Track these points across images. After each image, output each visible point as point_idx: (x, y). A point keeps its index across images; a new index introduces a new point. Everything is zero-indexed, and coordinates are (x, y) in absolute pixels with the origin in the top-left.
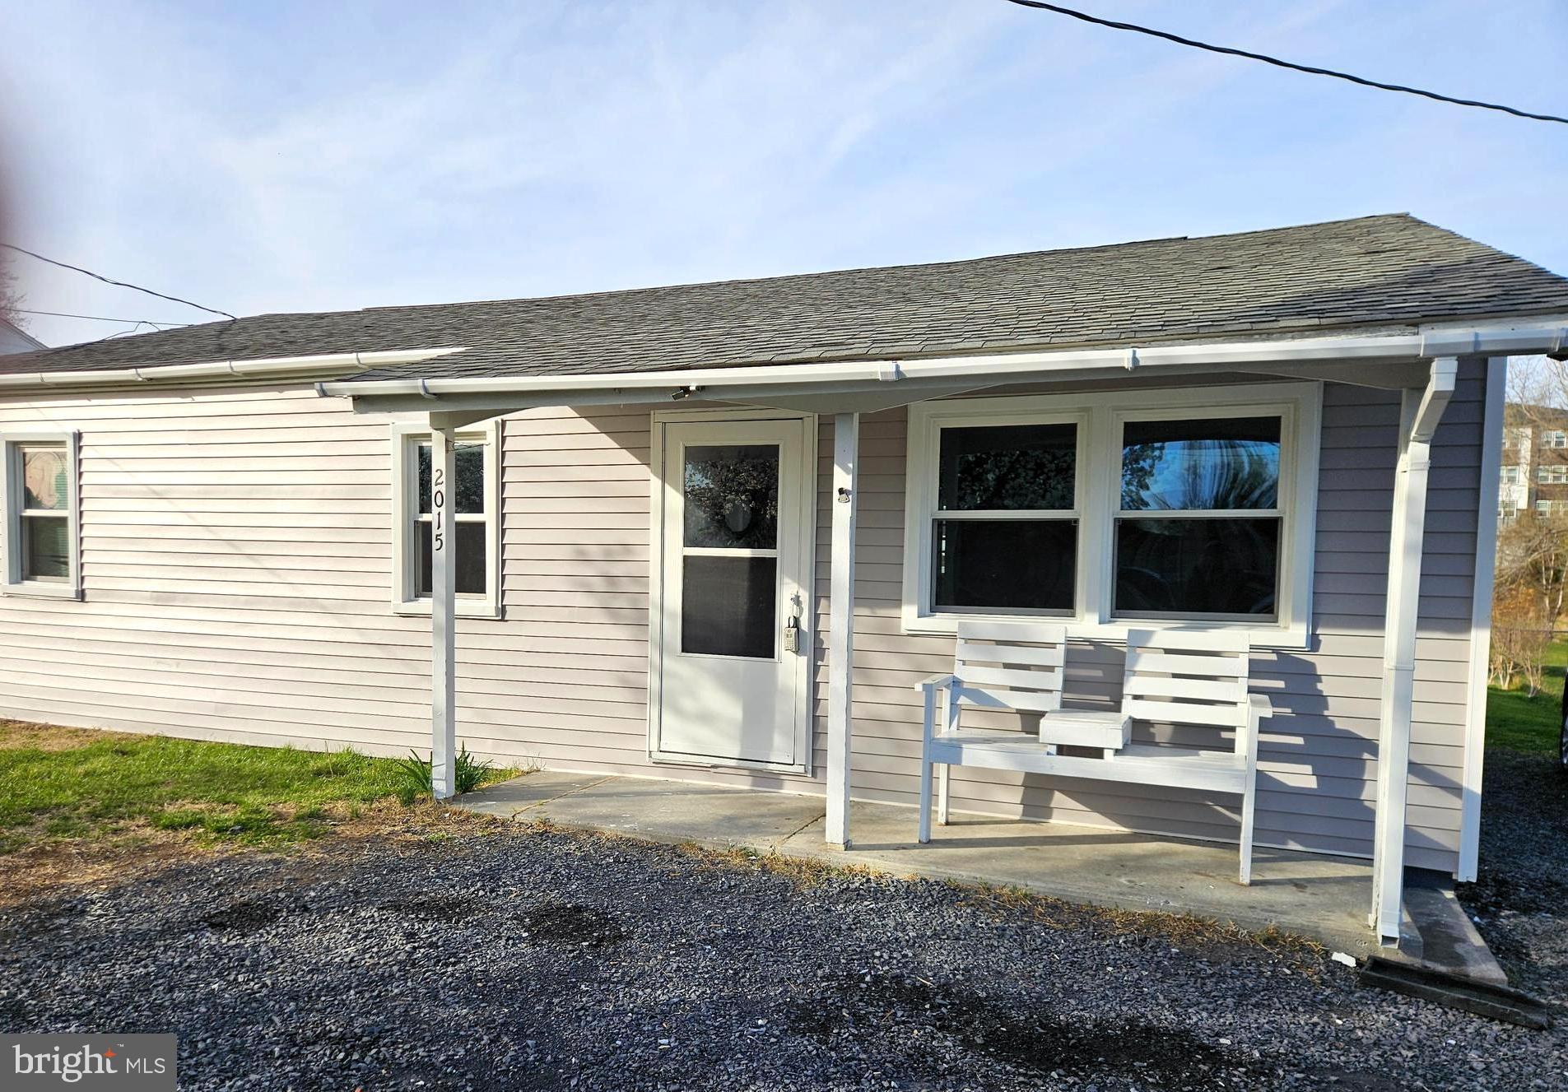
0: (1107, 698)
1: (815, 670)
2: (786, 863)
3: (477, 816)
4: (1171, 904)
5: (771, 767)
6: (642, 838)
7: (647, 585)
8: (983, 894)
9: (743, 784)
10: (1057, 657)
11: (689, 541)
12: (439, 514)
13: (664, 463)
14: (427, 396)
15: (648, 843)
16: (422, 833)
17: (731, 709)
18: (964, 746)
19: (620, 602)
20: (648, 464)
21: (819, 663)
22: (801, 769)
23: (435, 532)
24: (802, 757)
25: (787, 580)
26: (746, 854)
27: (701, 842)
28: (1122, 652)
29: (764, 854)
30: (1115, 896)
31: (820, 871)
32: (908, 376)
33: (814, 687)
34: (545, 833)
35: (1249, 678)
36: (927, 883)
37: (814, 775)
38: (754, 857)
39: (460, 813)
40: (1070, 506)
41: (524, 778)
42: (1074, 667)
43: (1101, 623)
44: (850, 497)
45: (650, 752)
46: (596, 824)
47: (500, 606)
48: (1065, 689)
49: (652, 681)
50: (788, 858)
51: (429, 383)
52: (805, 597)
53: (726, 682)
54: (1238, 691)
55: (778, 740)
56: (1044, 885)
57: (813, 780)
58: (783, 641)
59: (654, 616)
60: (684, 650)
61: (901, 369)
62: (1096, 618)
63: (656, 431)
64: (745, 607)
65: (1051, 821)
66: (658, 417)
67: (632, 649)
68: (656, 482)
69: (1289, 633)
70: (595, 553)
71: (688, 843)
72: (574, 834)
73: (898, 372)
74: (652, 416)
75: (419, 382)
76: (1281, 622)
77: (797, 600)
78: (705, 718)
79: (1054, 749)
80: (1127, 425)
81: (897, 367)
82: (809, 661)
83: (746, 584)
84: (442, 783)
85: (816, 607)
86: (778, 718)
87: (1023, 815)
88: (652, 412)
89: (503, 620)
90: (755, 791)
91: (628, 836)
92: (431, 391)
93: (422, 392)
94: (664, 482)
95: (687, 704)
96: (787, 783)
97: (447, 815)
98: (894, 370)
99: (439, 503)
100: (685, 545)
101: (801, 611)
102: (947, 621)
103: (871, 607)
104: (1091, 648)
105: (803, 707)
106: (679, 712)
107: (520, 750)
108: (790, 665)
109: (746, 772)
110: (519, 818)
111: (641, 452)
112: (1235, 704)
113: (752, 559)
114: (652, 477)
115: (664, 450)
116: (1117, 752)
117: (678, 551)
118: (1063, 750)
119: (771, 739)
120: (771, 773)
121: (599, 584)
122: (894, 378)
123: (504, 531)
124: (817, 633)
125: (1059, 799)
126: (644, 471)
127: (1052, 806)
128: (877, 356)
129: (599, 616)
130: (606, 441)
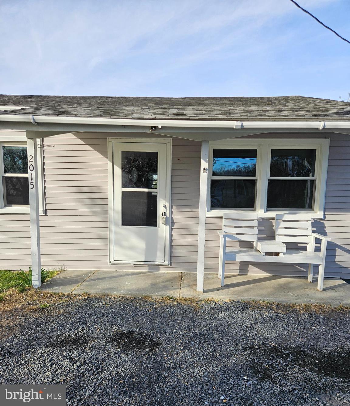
0: (266, 235)
1: (171, 230)
2: (185, 300)
3: (55, 294)
4: (312, 301)
5: (156, 263)
6: (127, 296)
7: (108, 202)
8: (254, 304)
9: (145, 270)
10: (255, 223)
11: (124, 186)
12: (32, 174)
13: (113, 157)
14: (35, 123)
15: (131, 298)
16: (36, 304)
17: (141, 244)
18: (237, 254)
19: (97, 208)
20: (107, 157)
21: (173, 228)
22: (167, 264)
23: (30, 181)
24: (167, 260)
25: (161, 199)
26: (170, 298)
27: (152, 295)
28: (271, 221)
29: (176, 297)
30: (295, 300)
31: (198, 302)
32: (245, 127)
33: (171, 235)
34: (88, 299)
35: (312, 228)
36: (235, 302)
37: (171, 265)
38: (172, 299)
39: (48, 293)
40: (254, 176)
41: (60, 274)
42: (260, 226)
43: (264, 212)
44: (207, 171)
45: (110, 261)
46: (108, 292)
47: (44, 210)
48: (258, 233)
49: (110, 236)
50: (185, 298)
51: (35, 117)
52: (168, 205)
53: (140, 236)
54: (309, 232)
55: (159, 254)
56: (272, 299)
57: (171, 267)
58: (160, 221)
59: (110, 212)
60: (123, 224)
61: (243, 124)
62: (263, 211)
63: (110, 145)
64: (146, 209)
65: (248, 274)
66: (110, 140)
67: (102, 225)
68: (110, 164)
69: (318, 214)
70: (86, 189)
71: (146, 296)
72: (100, 297)
73: (242, 125)
74: (108, 139)
75: (31, 117)
76: (315, 211)
77: (165, 207)
78: (132, 248)
79: (264, 254)
80: (272, 150)
81: (242, 123)
82: (169, 227)
83: (146, 201)
84: (36, 282)
85: (172, 209)
86: (159, 246)
87: (239, 273)
88: (108, 138)
89: (46, 215)
90: (151, 272)
91: (122, 296)
92: (37, 121)
93: (32, 121)
94: (113, 163)
95: (125, 243)
96: (161, 269)
97: (42, 295)
98: (241, 125)
99: (32, 169)
100: (122, 187)
101: (167, 210)
102: (216, 213)
103: (190, 208)
104: (261, 220)
105: (167, 242)
106: (121, 246)
107: (56, 263)
108: (162, 228)
109: (147, 266)
110: (74, 293)
111: (104, 153)
112: (307, 236)
113: (148, 192)
114: (109, 162)
115: (113, 152)
116: (284, 254)
117: (119, 189)
118: (268, 254)
119: (156, 254)
120: (156, 265)
121: (87, 201)
122: (240, 127)
123: (45, 181)
124: (172, 217)
125: (251, 267)
126: (104, 160)
127: (248, 269)
128: (230, 119)
129: (88, 213)
130: (89, 148)
